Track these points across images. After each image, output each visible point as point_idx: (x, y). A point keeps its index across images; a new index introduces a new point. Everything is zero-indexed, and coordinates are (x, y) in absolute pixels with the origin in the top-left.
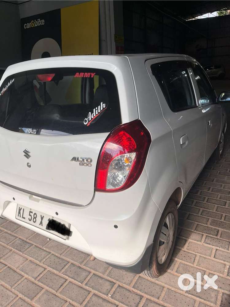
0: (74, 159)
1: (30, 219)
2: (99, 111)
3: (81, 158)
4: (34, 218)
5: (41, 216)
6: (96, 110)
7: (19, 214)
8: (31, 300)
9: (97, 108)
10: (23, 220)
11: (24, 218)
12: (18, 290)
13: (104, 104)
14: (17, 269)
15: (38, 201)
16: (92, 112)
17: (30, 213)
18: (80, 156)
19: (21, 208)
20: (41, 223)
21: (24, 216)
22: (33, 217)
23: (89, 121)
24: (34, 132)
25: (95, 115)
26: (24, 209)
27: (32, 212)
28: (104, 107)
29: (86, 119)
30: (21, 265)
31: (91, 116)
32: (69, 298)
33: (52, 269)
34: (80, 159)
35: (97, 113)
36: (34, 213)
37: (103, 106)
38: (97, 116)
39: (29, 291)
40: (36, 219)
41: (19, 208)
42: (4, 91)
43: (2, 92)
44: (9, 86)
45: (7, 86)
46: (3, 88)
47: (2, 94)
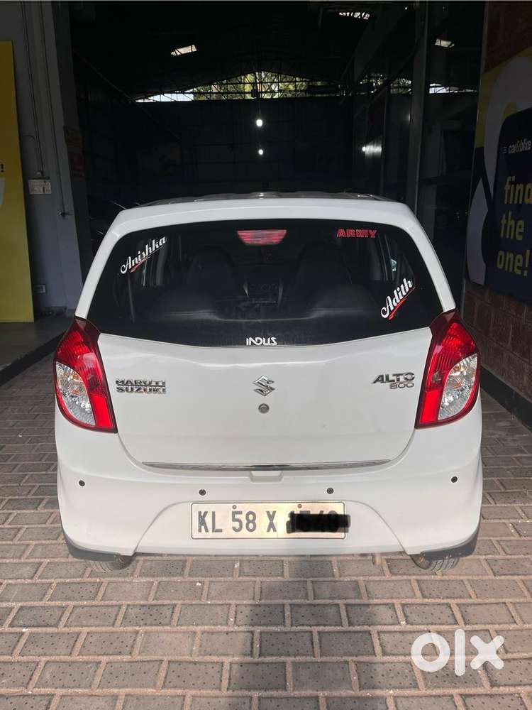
0: (380, 379)
1: (237, 527)
2: (404, 294)
3: (394, 375)
4: (249, 522)
5: (268, 513)
6: (398, 292)
7: (203, 527)
8: (286, 690)
9: (398, 289)
10: (219, 535)
11: (220, 531)
12: (241, 688)
13: (409, 282)
14: (191, 656)
15: (278, 479)
16: (392, 297)
17: (233, 516)
18: (390, 372)
19: (206, 513)
20: (272, 526)
21: (217, 527)
22: (245, 522)
23: (391, 312)
24: (271, 342)
25: (398, 301)
26: (214, 513)
27: (240, 513)
28: (411, 286)
29: (384, 308)
30: (193, 645)
31: (392, 303)
32: (347, 655)
33: (265, 628)
34: (391, 378)
35: (401, 297)
36: (245, 513)
37: (407, 285)
38: (402, 301)
39: (263, 678)
40: (256, 521)
41: (200, 513)
42: (136, 264)
43: (130, 267)
44: (150, 252)
45: (143, 253)
46: (130, 258)
47: (129, 270)
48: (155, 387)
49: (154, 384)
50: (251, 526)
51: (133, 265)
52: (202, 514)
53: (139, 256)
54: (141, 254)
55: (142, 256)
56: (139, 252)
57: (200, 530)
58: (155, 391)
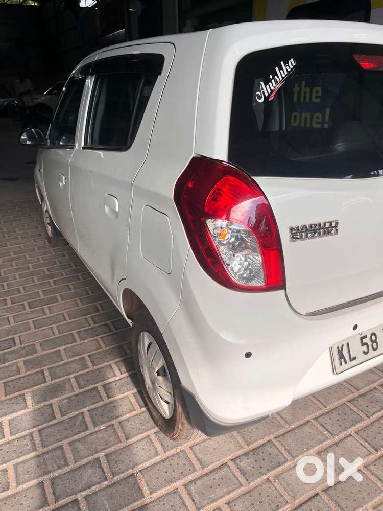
1: (366, 350)
4: (373, 342)
7: (342, 360)
10: (354, 362)
11: (355, 358)
17: (362, 342)
19: (342, 346)
21: (352, 356)
22: (370, 344)
26: (348, 344)
27: (366, 337)
36: (369, 336)
40: (377, 340)
41: (338, 348)
42: (272, 91)
43: (267, 95)
44: (284, 76)
45: (276, 77)
46: (262, 83)
47: (266, 98)
48: (328, 229)
49: (327, 225)
50: (375, 344)
51: (269, 92)
52: (340, 349)
53: (273, 81)
54: (273, 78)
55: (276, 81)
56: (271, 77)
57: (341, 365)
58: (329, 233)
